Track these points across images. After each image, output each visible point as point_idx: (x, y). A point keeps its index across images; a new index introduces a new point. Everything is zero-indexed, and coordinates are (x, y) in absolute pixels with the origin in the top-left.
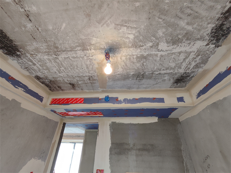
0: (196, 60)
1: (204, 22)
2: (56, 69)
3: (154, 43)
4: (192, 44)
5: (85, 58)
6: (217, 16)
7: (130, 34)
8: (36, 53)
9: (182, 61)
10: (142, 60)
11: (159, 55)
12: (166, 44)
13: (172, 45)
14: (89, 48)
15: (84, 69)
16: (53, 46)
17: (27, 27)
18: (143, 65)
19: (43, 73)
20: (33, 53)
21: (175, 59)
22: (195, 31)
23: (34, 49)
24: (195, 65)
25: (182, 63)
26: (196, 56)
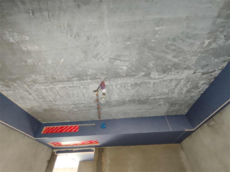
0: (187, 86)
1: (187, 55)
2: (52, 97)
3: (146, 72)
4: (181, 73)
5: (82, 87)
6: (198, 50)
7: (123, 66)
8: (34, 84)
9: (174, 87)
10: (136, 88)
11: (152, 83)
12: (157, 73)
13: (163, 74)
14: (85, 78)
15: (80, 97)
16: (51, 77)
17: (28, 62)
18: (138, 92)
19: (38, 102)
20: (30, 84)
21: (167, 86)
22: (181, 62)
23: (32, 80)
24: (187, 90)
25: (174, 89)
26: (186, 83)
